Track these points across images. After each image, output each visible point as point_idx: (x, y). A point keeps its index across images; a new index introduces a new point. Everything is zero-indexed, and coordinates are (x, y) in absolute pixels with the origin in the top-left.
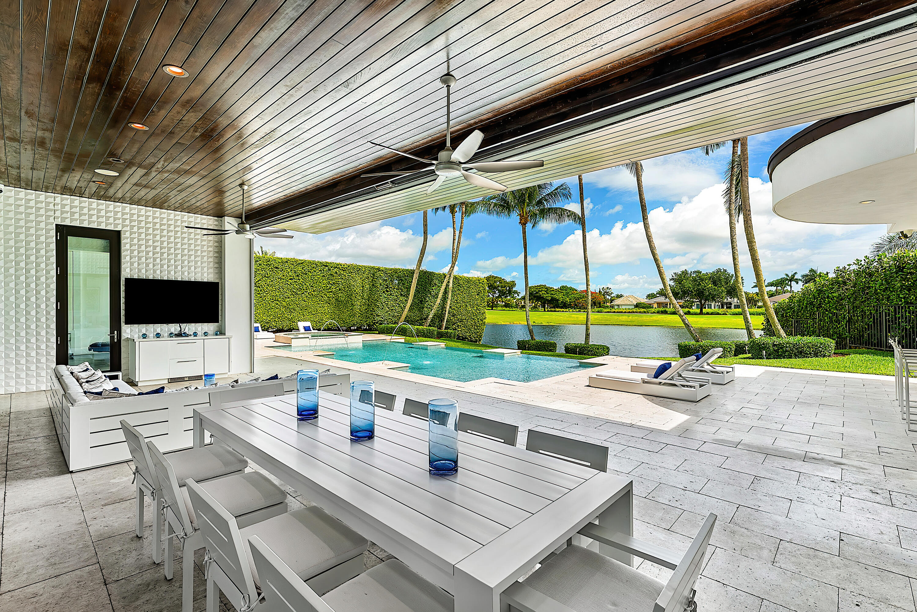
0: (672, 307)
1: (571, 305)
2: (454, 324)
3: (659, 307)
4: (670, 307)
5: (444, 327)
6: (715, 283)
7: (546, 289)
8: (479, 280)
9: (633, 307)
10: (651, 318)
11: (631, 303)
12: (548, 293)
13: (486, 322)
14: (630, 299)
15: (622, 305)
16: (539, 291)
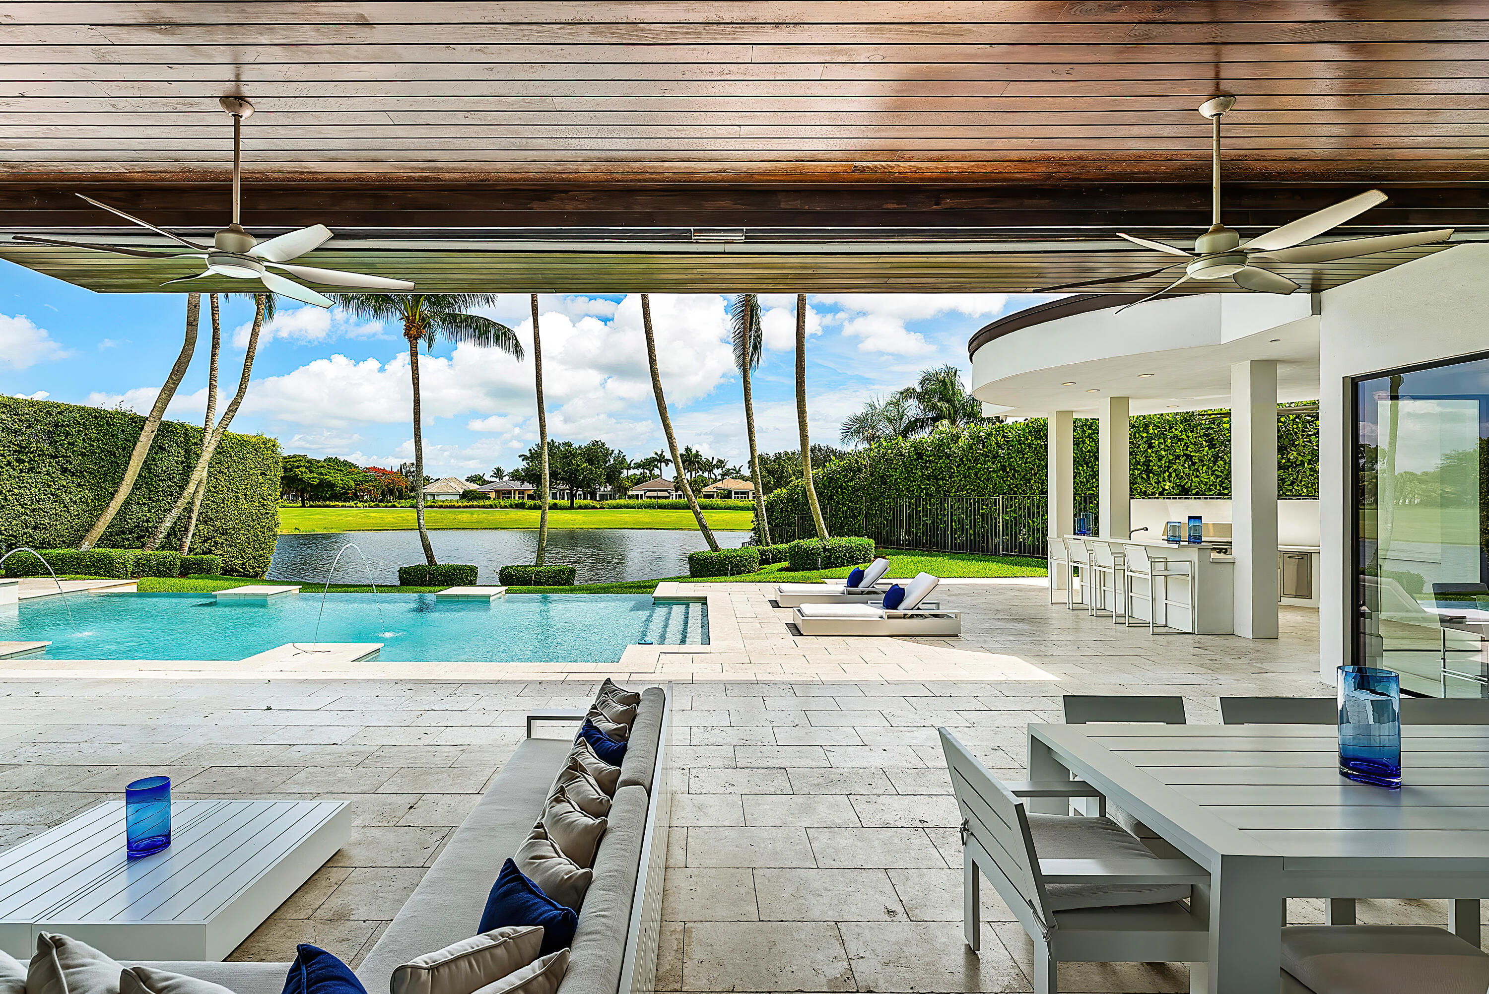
0: (517, 498)
1: (349, 493)
2: (205, 541)
3: (498, 497)
4: (514, 498)
5: (187, 549)
6: (590, 461)
7: (308, 462)
8: (264, 443)
9: (458, 497)
10: (508, 516)
11: (454, 491)
12: (311, 472)
13: (279, 533)
14: (452, 484)
15: (439, 494)
16: (293, 467)
